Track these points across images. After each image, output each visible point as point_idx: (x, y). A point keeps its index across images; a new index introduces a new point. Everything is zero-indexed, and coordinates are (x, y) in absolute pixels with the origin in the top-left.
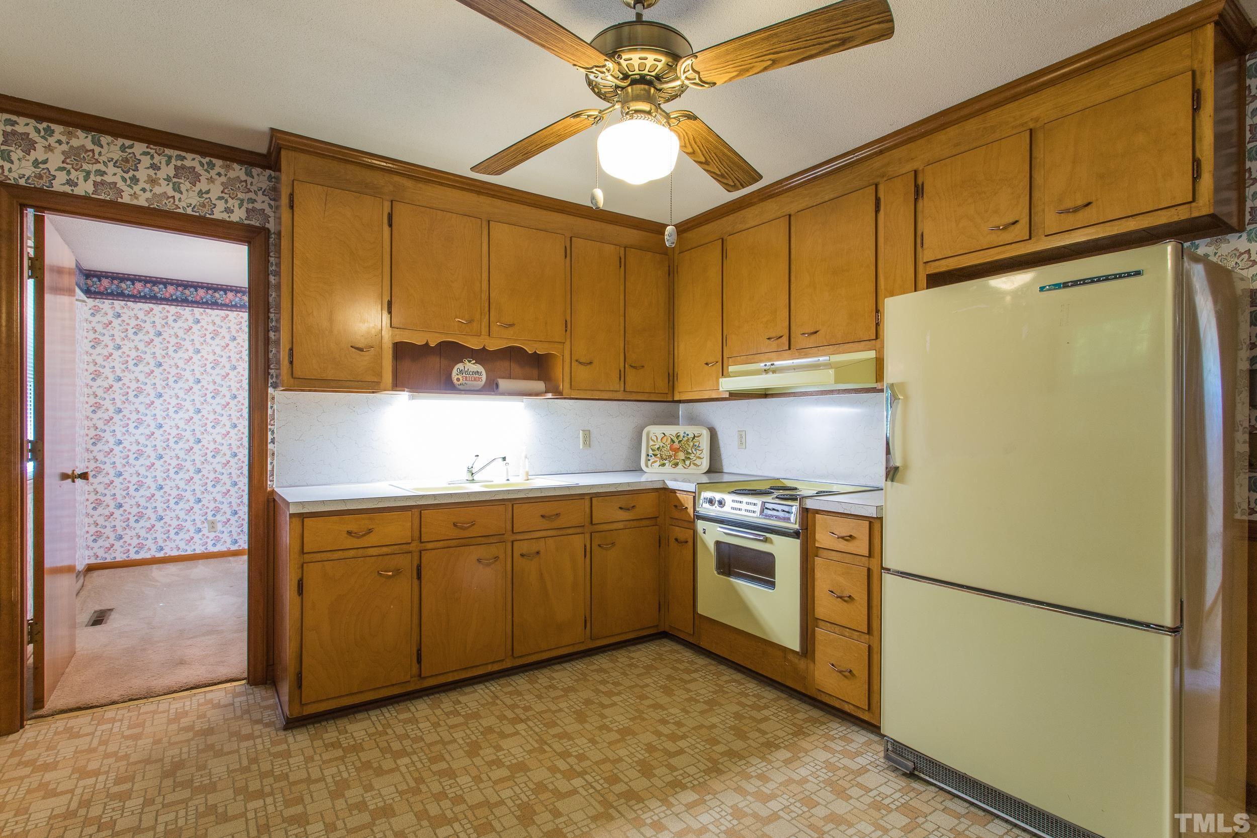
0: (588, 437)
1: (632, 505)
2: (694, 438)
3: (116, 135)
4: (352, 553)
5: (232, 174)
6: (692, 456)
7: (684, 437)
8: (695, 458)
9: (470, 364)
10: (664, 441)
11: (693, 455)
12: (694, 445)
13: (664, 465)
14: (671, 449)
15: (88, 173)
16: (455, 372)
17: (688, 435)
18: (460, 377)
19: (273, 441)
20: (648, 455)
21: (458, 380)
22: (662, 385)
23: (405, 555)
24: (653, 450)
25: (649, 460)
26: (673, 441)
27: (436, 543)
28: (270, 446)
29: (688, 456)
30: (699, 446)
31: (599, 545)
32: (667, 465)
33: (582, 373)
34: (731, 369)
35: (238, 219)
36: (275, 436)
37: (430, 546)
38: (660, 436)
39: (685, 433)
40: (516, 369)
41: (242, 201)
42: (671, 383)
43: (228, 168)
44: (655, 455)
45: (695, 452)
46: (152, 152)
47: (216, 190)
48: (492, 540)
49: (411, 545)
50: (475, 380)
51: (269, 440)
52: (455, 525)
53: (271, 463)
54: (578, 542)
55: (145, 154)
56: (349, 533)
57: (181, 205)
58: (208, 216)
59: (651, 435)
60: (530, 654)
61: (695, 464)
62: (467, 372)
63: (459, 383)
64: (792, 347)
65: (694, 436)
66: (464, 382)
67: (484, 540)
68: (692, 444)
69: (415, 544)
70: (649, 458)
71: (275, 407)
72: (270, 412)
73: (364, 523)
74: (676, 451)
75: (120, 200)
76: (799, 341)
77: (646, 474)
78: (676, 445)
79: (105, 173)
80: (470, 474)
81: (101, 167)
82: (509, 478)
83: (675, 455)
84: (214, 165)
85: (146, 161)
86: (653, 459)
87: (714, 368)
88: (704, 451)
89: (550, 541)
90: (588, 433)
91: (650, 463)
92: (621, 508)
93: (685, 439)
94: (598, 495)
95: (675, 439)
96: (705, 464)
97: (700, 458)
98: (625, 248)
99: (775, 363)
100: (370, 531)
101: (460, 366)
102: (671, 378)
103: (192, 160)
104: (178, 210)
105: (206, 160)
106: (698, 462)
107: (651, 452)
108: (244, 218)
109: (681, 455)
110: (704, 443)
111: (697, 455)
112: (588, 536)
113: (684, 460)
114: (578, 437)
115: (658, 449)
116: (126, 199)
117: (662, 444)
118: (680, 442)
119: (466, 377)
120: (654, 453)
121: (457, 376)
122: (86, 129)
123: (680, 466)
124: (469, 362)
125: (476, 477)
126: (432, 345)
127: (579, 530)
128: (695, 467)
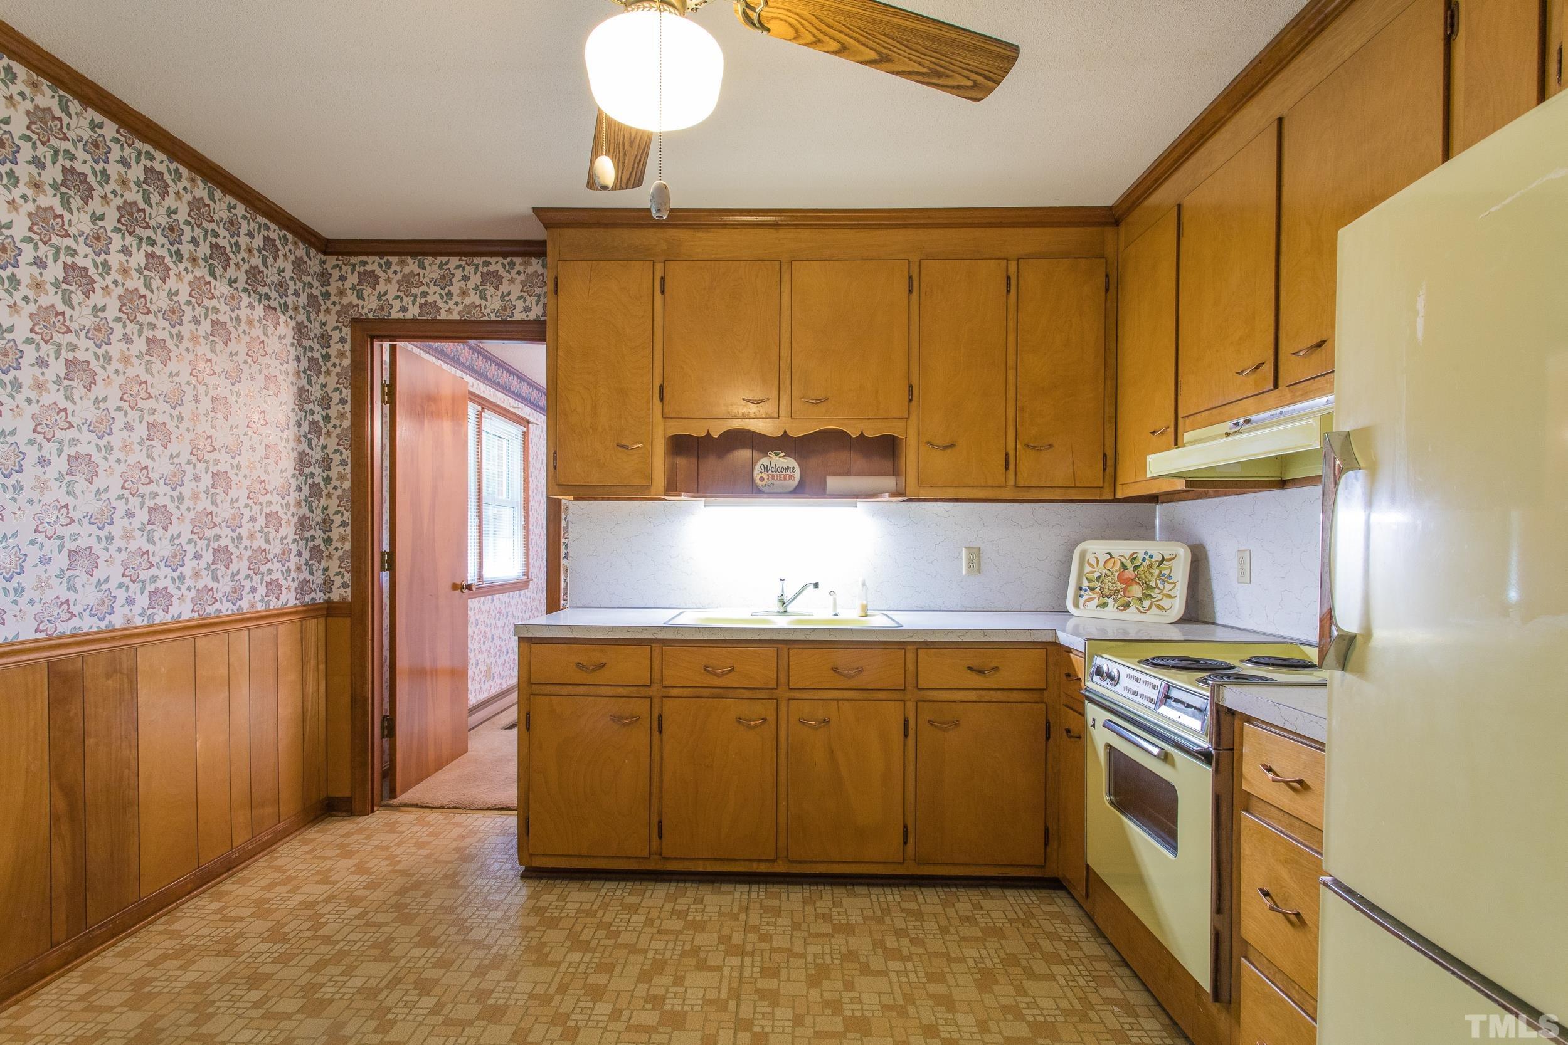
0: (976, 559)
1: (993, 665)
2: (1161, 562)
3: (435, 255)
4: (582, 690)
5: (530, 270)
6: (1155, 593)
7: (1144, 560)
8: (1160, 597)
9: (778, 458)
10: (1110, 565)
11: (1157, 591)
12: (1161, 575)
13: (1104, 605)
14: (1120, 579)
15: (415, 296)
16: (757, 468)
17: (1151, 556)
18: (763, 475)
19: (566, 557)
20: (1080, 588)
21: (762, 479)
22: (1091, 473)
23: (643, 700)
24: (1089, 581)
25: (1081, 596)
26: (1125, 567)
27: (682, 689)
28: (563, 562)
29: (1149, 592)
30: (1170, 577)
31: (930, 722)
32: (1111, 605)
33: (939, 461)
34: (1188, 436)
35: (535, 317)
36: (569, 550)
37: (674, 692)
38: (1103, 558)
39: (1146, 553)
40: (859, 462)
41: (539, 296)
42: (1110, 470)
43: (526, 264)
44: (1092, 589)
45: (1161, 586)
46: (463, 263)
47: (516, 290)
48: (758, 695)
49: (652, 688)
50: (785, 478)
51: (563, 555)
52: (705, 668)
53: (565, 580)
54: (892, 713)
55: (458, 267)
56: (579, 664)
57: (486, 312)
58: (509, 319)
59: (1089, 556)
60: (816, 862)
61: (1159, 607)
62: (775, 469)
63: (763, 483)
64: (1281, 382)
65: (1163, 559)
66: (770, 482)
67: (747, 694)
68: (1157, 572)
69: (655, 687)
70: (1082, 593)
71: (569, 518)
72: (563, 524)
73: (595, 655)
74: (1128, 582)
75: (439, 318)
76: (1291, 369)
77: (1074, 618)
78: (1130, 573)
79: (428, 294)
80: (781, 604)
81: (424, 288)
82: (838, 611)
83: (1125, 590)
84: (514, 264)
85: (458, 274)
86: (1088, 595)
87: (1164, 437)
88: (1178, 585)
89: (846, 705)
90: (975, 551)
91: (1082, 601)
92: (970, 668)
93: (1147, 563)
94: (928, 645)
95: (1128, 564)
96: (1177, 606)
97: (1170, 596)
98: (1018, 260)
99: (1253, 418)
100: (603, 665)
101: (765, 461)
102: (1110, 463)
103: (496, 264)
104: (484, 318)
105: (506, 262)
106: (1165, 603)
107: (1085, 584)
108: (540, 314)
109: (1137, 591)
110: (1180, 572)
111: (1166, 591)
112: (911, 706)
113: (1140, 600)
114: (959, 558)
115: (1098, 578)
116: (443, 316)
117: (1105, 571)
118: (1136, 568)
119: (773, 476)
120: (1091, 585)
121: (761, 475)
122: (413, 255)
123: (1133, 608)
124: (777, 455)
125: (789, 609)
126: (715, 435)
127: (897, 695)
128: (1159, 612)
